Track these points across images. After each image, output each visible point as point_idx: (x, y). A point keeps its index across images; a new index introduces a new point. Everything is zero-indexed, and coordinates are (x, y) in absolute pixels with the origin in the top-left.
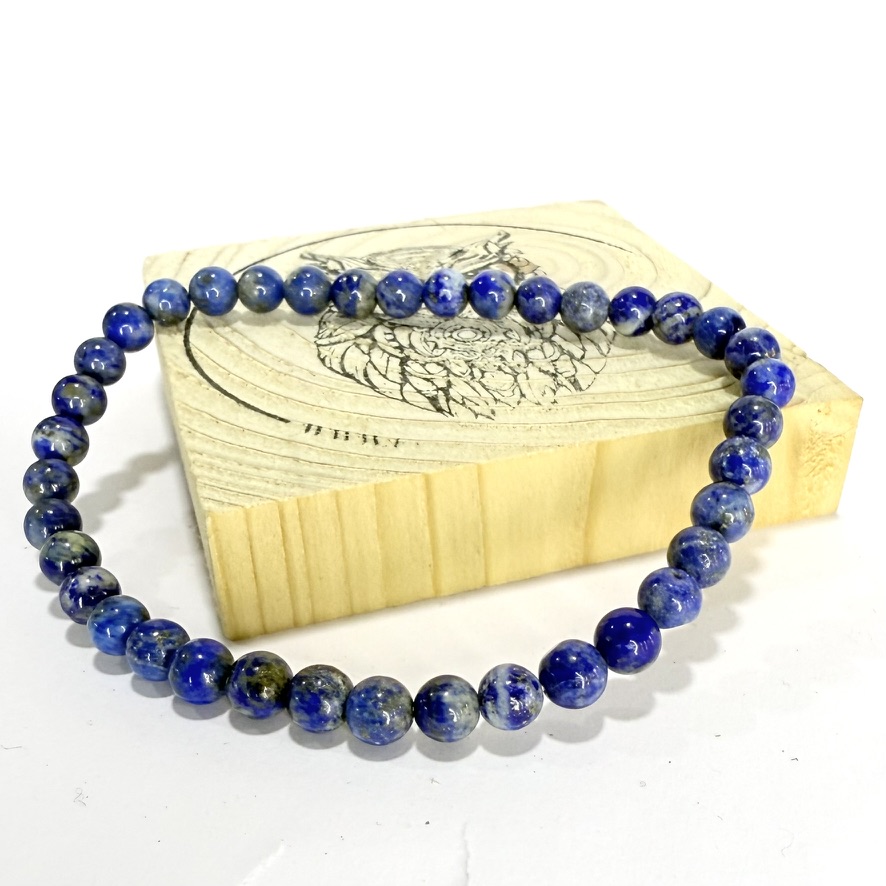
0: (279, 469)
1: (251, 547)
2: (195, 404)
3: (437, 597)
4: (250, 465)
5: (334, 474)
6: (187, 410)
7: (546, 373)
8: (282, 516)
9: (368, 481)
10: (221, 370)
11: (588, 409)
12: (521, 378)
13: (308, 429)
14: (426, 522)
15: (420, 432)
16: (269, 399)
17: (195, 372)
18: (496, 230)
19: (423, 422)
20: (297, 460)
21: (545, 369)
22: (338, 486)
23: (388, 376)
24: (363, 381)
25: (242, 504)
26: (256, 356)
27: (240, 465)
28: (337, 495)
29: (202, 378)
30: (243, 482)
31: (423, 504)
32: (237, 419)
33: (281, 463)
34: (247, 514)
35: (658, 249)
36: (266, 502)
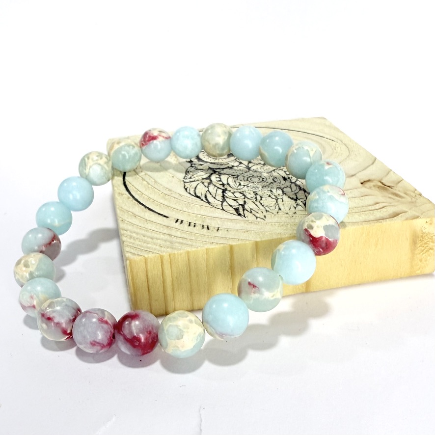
0: (162, 240)
1: (147, 276)
2: (125, 208)
4: (148, 237)
5: (187, 243)
6: (122, 210)
7: (292, 199)
8: (162, 262)
9: (203, 247)
10: (138, 192)
12: (280, 201)
13: (177, 221)
14: (230, 268)
15: (229, 225)
16: (159, 207)
17: (127, 193)
19: (231, 220)
20: (170, 235)
21: (292, 197)
22: (189, 249)
23: (216, 198)
24: (204, 199)
25: (143, 255)
26: (156, 186)
27: (144, 237)
28: (188, 253)
29: (129, 195)
30: (145, 245)
31: (228, 259)
32: (145, 216)
33: (163, 236)
34: (146, 260)
35: (351, 141)
36: (155, 255)
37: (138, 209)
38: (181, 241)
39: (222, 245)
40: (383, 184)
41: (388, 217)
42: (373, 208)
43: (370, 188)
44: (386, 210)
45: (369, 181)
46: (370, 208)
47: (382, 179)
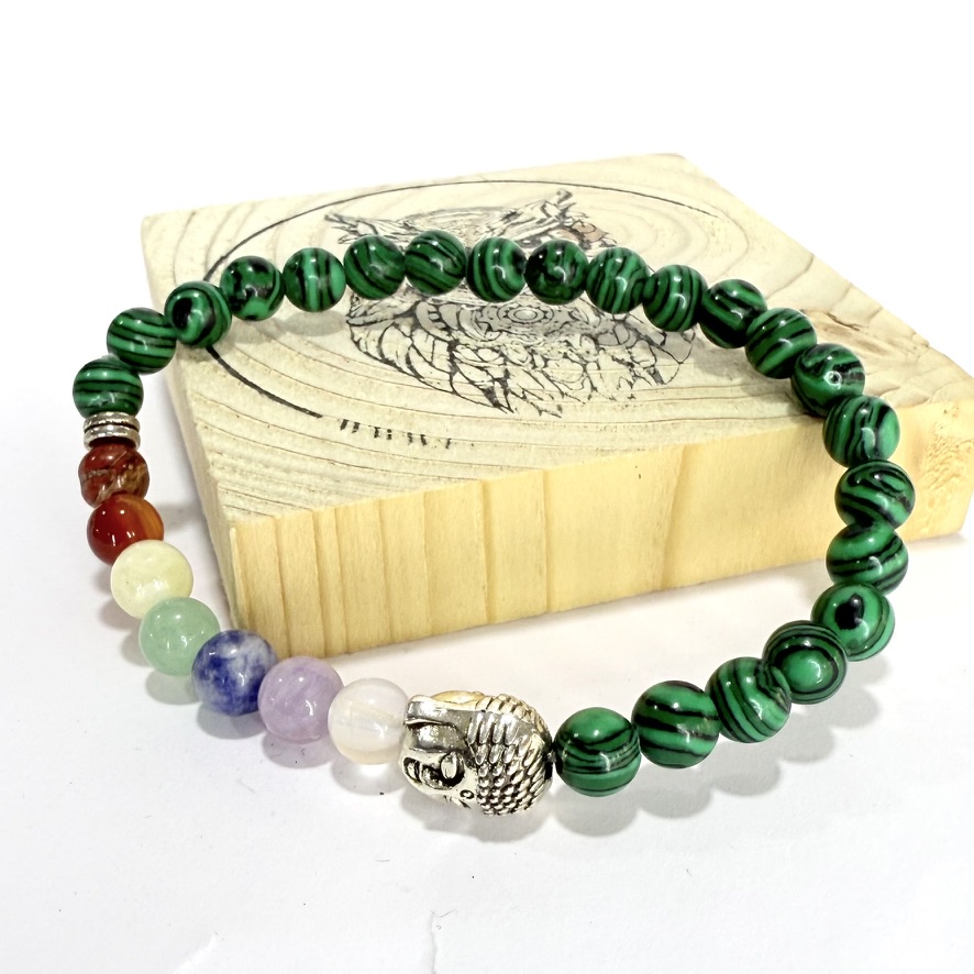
0: (313, 473)
1: (280, 563)
3: (490, 624)
4: (278, 467)
5: (376, 479)
7: (621, 362)
8: (317, 528)
11: (671, 406)
12: (591, 367)
13: (344, 425)
14: (482, 537)
15: (475, 431)
16: (296, 390)
18: (556, 188)
19: (480, 419)
21: (620, 357)
23: (436, 363)
24: (405, 368)
29: (218, 363)
31: (479, 515)
33: (315, 465)
34: (277, 526)
35: (748, 213)
36: (299, 512)
40: (834, 318)
47: (832, 309)
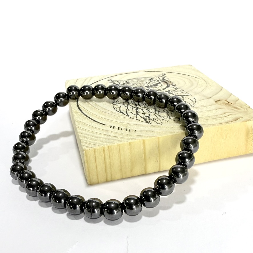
0: (103, 138)
2: (80, 120)
3: (146, 174)
5: (118, 139)
8: (104, 151)
9: (128, 141)
10: (87, 111)
13: (111, 127)
14: (143, 153)
16: (100, 119)
20: (108, 135)
22: (119, 143)
23: (133, 113)
25: (93, 147)
26: (96, 107)
27: (93, 137)
28: (119, 145)
29: (82, 113)
30: (93, 141)
31: (142, 148)
32: (92, 124)
33: (104, 136)
34: (95, 150)
35: (207, 78)
36: (100, 147)
37: (87, 121)
38: (114, 138)
39: (138, 140)
40: (227, 102)
41: (232, 121)
42: (223, 116)
43: (221, 104)
44: (231, 117)
45: (219, 100)
46: (222, 116)
47: (227, 99)
